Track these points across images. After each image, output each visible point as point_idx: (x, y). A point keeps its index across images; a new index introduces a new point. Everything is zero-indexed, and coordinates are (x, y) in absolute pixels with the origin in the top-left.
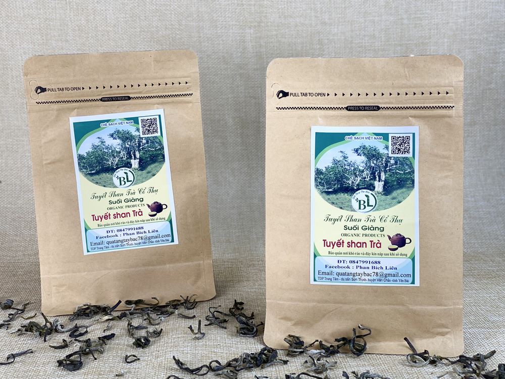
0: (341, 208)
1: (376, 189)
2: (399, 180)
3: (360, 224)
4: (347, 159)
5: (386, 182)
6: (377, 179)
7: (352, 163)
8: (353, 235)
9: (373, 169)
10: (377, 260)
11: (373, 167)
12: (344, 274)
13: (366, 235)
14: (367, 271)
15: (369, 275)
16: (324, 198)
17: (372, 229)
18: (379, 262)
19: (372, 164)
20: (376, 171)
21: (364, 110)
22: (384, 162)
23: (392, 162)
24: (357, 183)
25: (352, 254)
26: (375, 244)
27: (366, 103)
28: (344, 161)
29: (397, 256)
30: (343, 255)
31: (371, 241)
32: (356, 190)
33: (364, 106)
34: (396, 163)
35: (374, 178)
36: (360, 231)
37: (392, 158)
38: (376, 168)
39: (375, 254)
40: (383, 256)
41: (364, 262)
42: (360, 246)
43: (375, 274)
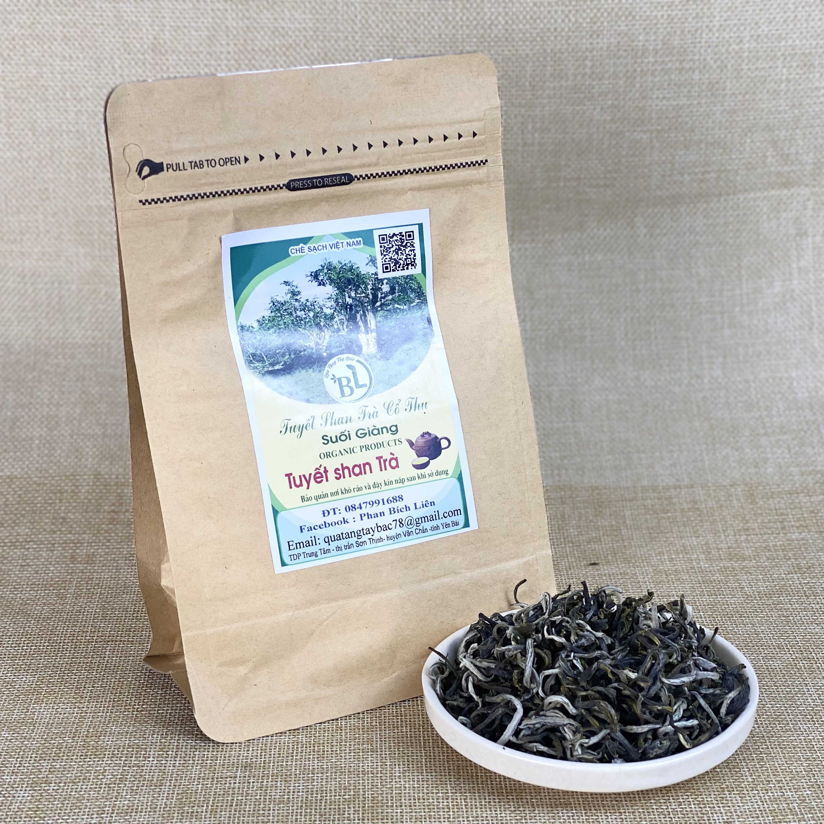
0: (308, 401)
3: (351, 428)
5: (380, 332)
6: (362, 328)
8: (343, 452)
9: (351, 309)
10: (396, 493)
13: (367, 448)
14: (381, 521)
15: (386, 528)
16: (269, 385)
17: (376, 432)
18: (401, 498)
19: (348, 299)
21: (324, 186)
22: (369, 292)
23: (386, 288)
26: (387, 463)
27: (326, 170)
28: (294, 302)
29: (431, 479)
30: (330, 498)
31: (379, 458)
32: (326, 358)
33: (322, 178)
35: (356, 328)
36: (355, 442)
37: (385, 281)
38: (356, 306)
39: (391, 483)
40: (406, 483)
41: (372, 503)
42: (361, 473)
43: (398, 523)
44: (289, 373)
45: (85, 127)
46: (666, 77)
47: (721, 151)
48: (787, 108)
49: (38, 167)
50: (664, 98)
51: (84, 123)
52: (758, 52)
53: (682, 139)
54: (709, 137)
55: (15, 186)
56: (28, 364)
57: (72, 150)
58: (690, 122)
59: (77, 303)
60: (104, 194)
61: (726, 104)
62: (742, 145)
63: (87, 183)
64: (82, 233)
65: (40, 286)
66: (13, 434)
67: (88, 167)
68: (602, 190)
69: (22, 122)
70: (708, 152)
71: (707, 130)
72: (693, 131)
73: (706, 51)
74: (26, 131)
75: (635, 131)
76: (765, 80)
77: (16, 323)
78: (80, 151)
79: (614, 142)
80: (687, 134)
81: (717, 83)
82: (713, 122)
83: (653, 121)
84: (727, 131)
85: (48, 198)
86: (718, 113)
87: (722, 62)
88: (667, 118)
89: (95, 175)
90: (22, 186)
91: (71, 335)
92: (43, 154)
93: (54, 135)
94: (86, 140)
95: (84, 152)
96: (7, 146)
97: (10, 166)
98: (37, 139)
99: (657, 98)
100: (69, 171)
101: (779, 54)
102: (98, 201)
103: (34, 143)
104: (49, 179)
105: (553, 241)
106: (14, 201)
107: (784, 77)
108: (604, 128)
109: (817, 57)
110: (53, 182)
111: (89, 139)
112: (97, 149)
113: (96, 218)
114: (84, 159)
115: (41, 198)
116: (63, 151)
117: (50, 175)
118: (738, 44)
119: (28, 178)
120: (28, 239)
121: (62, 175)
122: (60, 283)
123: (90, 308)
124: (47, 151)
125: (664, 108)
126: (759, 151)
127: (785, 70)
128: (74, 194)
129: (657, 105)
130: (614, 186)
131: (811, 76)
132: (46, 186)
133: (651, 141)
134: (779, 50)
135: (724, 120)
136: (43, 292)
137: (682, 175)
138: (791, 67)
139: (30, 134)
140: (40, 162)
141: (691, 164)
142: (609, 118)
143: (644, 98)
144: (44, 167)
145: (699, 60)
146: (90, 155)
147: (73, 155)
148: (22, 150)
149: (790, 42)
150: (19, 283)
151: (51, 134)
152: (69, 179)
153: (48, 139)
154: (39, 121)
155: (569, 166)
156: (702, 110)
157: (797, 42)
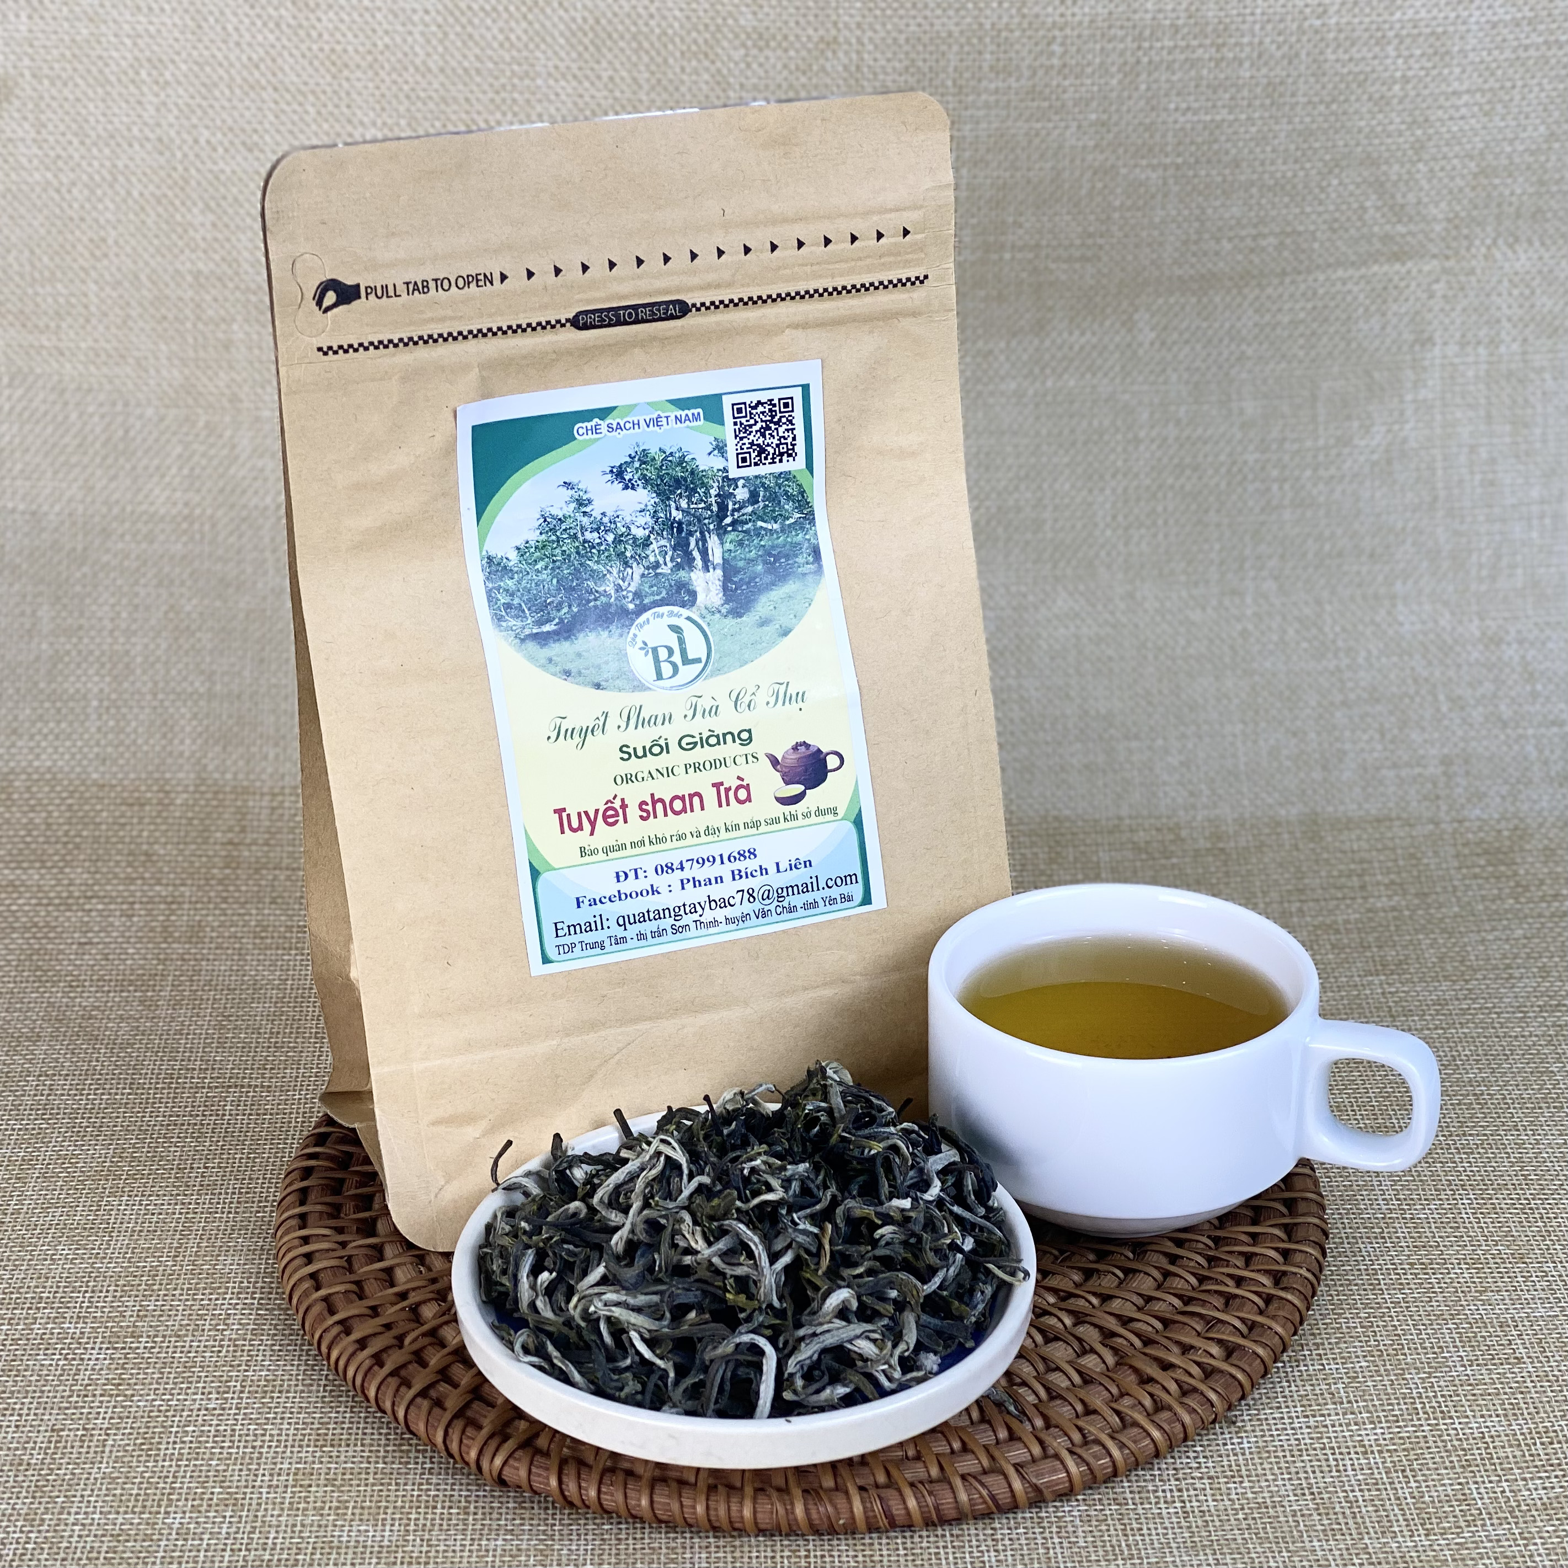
0: (598, 686)
1: (701, 598)
2: (770, 555)
3: (671, 733)
4: (587, 509)
5: (729, 570)
6: (699, 562)
7: (606, 520)
8: (655, 774)
9: (680, 530)
10: (745, 845)
11: (680, 523)
12: (643, 918)
13: (697, 767)
14: (717, 892)
15: (725, 903)
16: (532, 659)
17: (713, 741)
18: (753, 853)
19: (674, 513)
20: (691, 534)
21: (637, 322)
22: (713, 500)
23: (742, 494)
24: (632, 588)
25: (660, 840)
26: (731, 794)
27: (640, 295)
28: (579, 516)
29: (807, 821)
30: (630, 851)
31: (717, 785)
32: (633, 612)
33: (635, 307)
34: (753, 498)
35: (688, 561)
36: (677, 757)
37: (741, 483)
38: (689, 524)
39: (737, 827)
40: (763, 828)
41: (702, 862)
42: (684, 810)
43: (746, 896)
44: (566, 639)
45: (172, 133)
46: (1193, 73)
47: (1286, 199)
48: (1403, 127)
49: (89, 200)
50: (1188, 109)
51: (171, 125)
52: (1353, 30)
53: (1219, 179)
54: (1266, 176)
55: (49, 232)
56: (74, 549)
57: (148, 171)
58: (1234, 151)
59: (157, 440)
60: (205, 252)
61: (1297, 120)
62: (1322, 190)
63: (174, 231)
64: (165, 318)
65: (91, 409)
66: (53, 686)
67: (177, 202)
68: (1077, 266)
69: (62, 121)
70: (1264, 201)
71: (1262, 164)
72: (1237, 166)
73: (1262, 28)
74: (69, 136)
75: (1136, 166)
76: (1366, 80)
77: (49, 474)
78: (162, 173)
79: (1099, 185)
80: (1227, 171)
81: (1281, 83)
82: (1274, 151)
83: (1169, 148)
84: (1297, 166)
85: (106, 255)
86: (1283, 135)
87: (1291, 47)
88: (1192, 143)
89: (189, 217)
90: (60, 232)
91: (147, 496)
92: (97, 178)
93: (118, 145)
94: (173, 155)
95: (169, 176)
96: (36, 162)
97: (39, 197)
98: (89, 150)
99: (1177, 109)
100: (143, 209)
101: (1391, 34)
102: (193, 263)
103: (83, 157)
104: (108, 221)
105: (990, 352)
106: (45, 259)
107: (1398, 74)
108: (1083, 160)
109: (1457, 40)
110: (115, 228)
111: (179, 155)
112: (193, 171)
113: (190, 293)
114: (170, 188)
115: (92, 254)
116: (134, 173)
117: (109, 215)
118: (1318, 18)
119: (71, 219)
120: (71, 327)
121: (131, 216)
122: (126, 404)
123: (179, 449)
124: (104, 172)
125: (1189, 126)
126: (1352, 199)
127: (1400, 61)
128: (152, 250)
129: (1176, 122)
130: (1099, 259)
131: (1446, 71)
132: (102, 233)
133: (1165, 184)
134: (1391, 28)
135: (1292, 147)
136: (96, 419)
137: (1218, 241)
138: (1411, 56)
139: (76, 141)
140: (93, 192)
141: (1233, 222)
142: (1092, 143)
143: (1153, 109)
144: (100, 200)
145: (1251, 44)
146: (181, 183)
147: (151, 181)
148: (61, 170)
149: (1410, 13)
150: (54, 403)
151: (112, 143)
152: (143, 222)
153: (107, 151)
154: (92, 119)
155: (1021, 226)
156: (1254, 129)
157: (1423, 14)
